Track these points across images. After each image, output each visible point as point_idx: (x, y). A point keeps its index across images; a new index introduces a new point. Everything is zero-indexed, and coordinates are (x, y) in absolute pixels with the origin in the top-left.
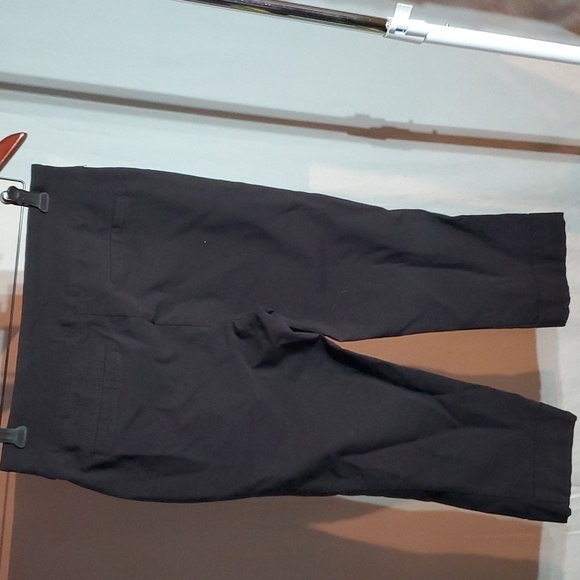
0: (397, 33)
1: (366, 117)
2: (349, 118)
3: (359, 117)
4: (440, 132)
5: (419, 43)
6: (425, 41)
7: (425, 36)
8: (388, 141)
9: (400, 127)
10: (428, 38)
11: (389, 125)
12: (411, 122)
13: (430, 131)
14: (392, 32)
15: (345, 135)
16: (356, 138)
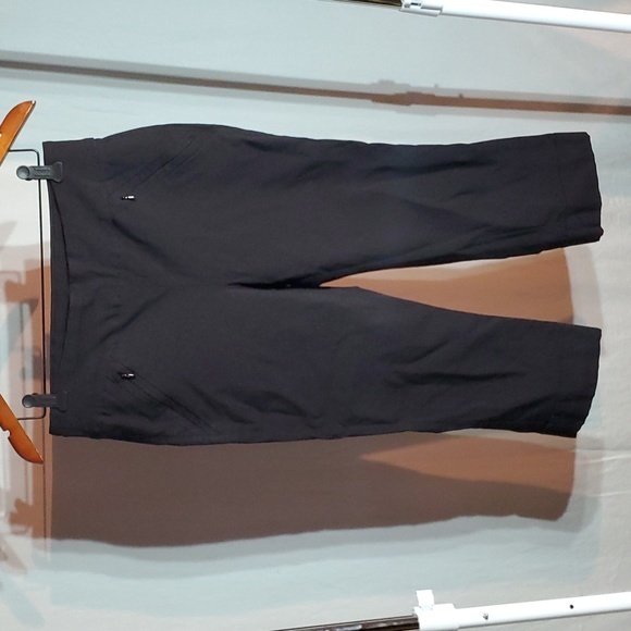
0: (413, 7)
1: (391, 83)
2: (373, 85)
3: (382, 83)
4: (466, 95)
5: (435, 15)
6: (441, 14)
7: (440, 9)
8: (414, 106)
9: (424, 92)
10: (444, 10)
11: (415, 91)
12: (436, 86)
13: (456, 95)
14: (407, 6)
15: (369, 102)
16: (381, 105)
